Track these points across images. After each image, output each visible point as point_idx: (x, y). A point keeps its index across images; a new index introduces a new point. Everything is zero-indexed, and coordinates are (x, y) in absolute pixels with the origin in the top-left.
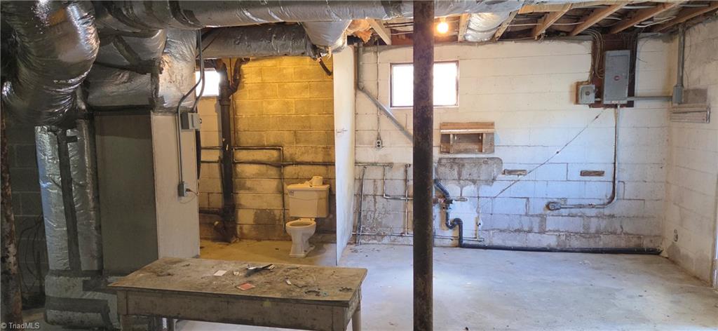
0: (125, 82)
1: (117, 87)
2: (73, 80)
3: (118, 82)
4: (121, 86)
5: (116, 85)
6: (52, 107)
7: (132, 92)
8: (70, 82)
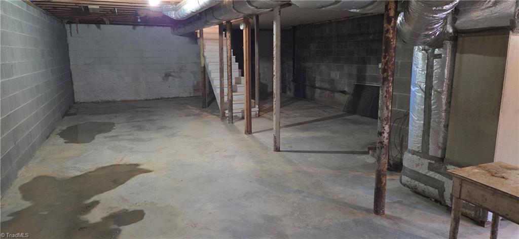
0: (490, 7)
1: (483, 11)
2: (447, 6)
3: (484, 7)
4: (485, 10)
5: (482, 10)
6: (427, 30)
7: (495, 15)
8: (444, 8)
